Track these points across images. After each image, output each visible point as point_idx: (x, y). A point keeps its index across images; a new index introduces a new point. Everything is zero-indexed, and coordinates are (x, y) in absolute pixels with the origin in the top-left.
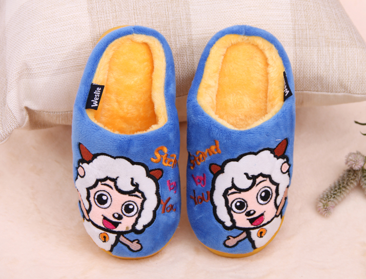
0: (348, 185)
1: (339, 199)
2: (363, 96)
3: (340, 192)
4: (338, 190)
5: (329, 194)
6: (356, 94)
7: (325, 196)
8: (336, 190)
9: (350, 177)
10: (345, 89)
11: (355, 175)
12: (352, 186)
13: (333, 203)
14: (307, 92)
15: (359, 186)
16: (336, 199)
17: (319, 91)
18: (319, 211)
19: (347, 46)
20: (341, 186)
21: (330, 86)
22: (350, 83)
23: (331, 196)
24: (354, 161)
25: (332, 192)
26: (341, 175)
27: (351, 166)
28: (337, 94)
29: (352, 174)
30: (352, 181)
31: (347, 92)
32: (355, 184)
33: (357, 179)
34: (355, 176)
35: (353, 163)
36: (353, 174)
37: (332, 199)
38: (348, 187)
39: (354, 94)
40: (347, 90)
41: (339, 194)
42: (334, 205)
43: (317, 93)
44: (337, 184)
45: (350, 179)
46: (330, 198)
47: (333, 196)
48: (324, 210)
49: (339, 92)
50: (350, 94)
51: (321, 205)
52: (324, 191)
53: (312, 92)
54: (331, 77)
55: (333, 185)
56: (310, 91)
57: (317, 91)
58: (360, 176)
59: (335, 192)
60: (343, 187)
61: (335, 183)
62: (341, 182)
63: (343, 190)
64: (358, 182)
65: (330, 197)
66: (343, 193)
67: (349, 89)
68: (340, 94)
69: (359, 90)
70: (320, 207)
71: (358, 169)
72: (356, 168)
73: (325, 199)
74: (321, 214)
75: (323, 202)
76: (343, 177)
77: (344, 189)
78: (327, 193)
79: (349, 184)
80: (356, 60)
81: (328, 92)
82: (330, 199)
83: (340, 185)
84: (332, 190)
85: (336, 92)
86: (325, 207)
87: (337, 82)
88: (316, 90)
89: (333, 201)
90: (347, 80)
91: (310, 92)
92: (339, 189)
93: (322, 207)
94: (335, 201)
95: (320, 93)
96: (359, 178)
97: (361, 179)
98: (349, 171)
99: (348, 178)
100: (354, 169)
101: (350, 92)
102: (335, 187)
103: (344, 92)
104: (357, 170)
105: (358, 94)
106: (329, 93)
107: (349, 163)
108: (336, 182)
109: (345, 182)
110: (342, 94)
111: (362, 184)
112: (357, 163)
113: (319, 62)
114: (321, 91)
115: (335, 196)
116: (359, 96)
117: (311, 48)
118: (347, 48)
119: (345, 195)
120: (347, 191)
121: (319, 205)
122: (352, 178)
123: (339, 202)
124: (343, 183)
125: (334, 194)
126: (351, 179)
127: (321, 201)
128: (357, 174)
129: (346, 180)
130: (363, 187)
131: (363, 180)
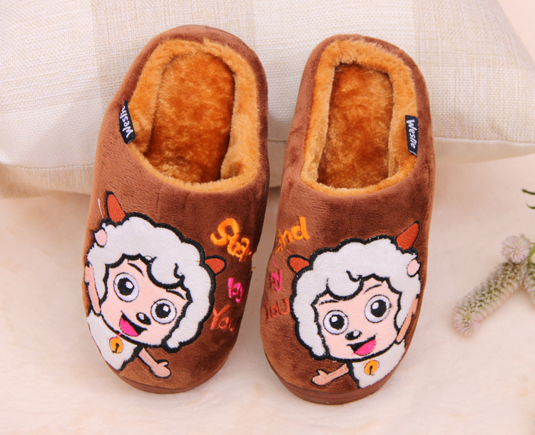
0: (503, 287)
1: (490, 309)
2: (527, 145)
3: (491, 298)
4: (486, 295)
5: (472, 300)
6: (516, 141)
7: (467, 304)
8: (484, 295)
9: (507, 274)
10: (498, 134)
11: (516, 271)
12: (509, 288)
13: (478, 315)
14: (440, 138)
15: (522, 288)
16: (484, 308)
17: (458, 138)
18: (457, 328)
19: (503, 65)
20: (492, 289)
21: (475, 129)
22: (505, 123)
23: (476, 303)
24: (513, 248)
26: (494, 271)
27: (508, 257)
28: (486, 142)
29: (510, 269)
30: (510, 281)
31: (502, 139)
32: (516, 285)
33: (518, 278)
34: (516, 273)
35: (511, 250)
36: (513, 270)
37: (477, 309)
38: (503, 290)
39: (513, 141)
40: (502, 135)
41: (488, 301)
42: (481, 318)
43: (455, 140)
44: (486, 285)
45: (507, 277)
46: (475, 307)
47: (479, 304)
48: (464, 325)
49: (490, 139)
50: (507, 142)
51: (459, 317)
52: (465, 297)
53: (448, 139)
54: (475, 114)
55: (480, 287)
56: (444, 136)
57: (455, 138)
58: (524, 273)
59: (483, 298)
60: (495, 289)
61: (482, 284)
62: (492, 281)
63: (494, 295)
64: (521, 282)
65: (473, 305)
66: (495, 299)
67: (505, 134)
68: (490, 142)
69: (520, 135)
70: (457, 321)
71: (520, 261)
72: (516, 259)
73: (465, 308)
74: (459, 332)
75: (463, 312)
76: (496, 273)
77: (497, 293)
78: (470, 298)
79: (505, 285)
80: (516, 88)
81: (473, 139)
82: (473, 309)
83: (490, 286)
84: (477, 294)
85: (485, 139)
86: (466, 321)
87: (486, 122)
88: (454, 135)
89: (478, 312)
90: (500, 120)
91: (444, 139)
92: (488, 293)
93: (460, 321)
94: (482, 311)
95: (460, 140)
96: (523, 276)
97: (525, 278)
98: (506, 265)
99: (503, 276)
100: (514, 261)
101: (506, 140)
102: (483, 290)
103: (497, 139)
104: (519, 264)
105: (520, 142)
106: (474, 141)
107: (505, 253)
108: (485, 282)
109: (499, 282)
110: (495, 141)
111: (526, 286)
112: (517, 251)
113: (457, 90)
114: (462, 138)
115: (483, 304)
116: (522, 145)
117: (445, 68)
118: (501, 69)
119: (499, 303)
120: (502, 296)
121: (456, 318)
122: (510, 275)
123: (489, 314)
124: (496, 283)
125: (481, 301)
126: (509, 278)
127: (459, 312)
128: (518, 270)
129: (500, 279)
130: (529, 290)
131: (528, 278)
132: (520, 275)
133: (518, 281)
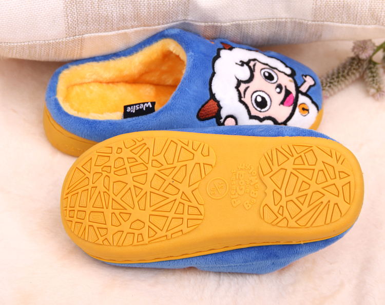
0: (348, 75)
1: (336, 90)
3: (338, 82)
4: (335, 79)
5: (324, 81)
8: (333, 79)
9: (353, 66)
11: (360, 64)
12: (353, 77)
13: (327, 93)
15: (362, 79)
16: (332, 89)
20: (340, 75)
23: (327, 84)
25: (328, 80)
26: (343, 62)
27: (357, 53)
29: (356, 63)
30: (354, 71)
32: (358, 75)
33: (360, 70)
37: (327, 88)
38: (348, 77)
41: (336, 84)
42: (328, 95)
44: (335, 71)
45: (353, 68)
46: (325, 86)
47: (329, 85)
55: (331, 72)
58: (365, 67)
59: (332, 81)
60: (342, 76)
61: (333, 70)
62: (341, 69)
63: (341, 80)
64: (362, 74)
66: (341, 83)
71: (365, 58)
72: (363, 56)
76: (345, 64)
77: (343, 79)
79: (350, 74)
82: (324, 88)
83: (339, 73)
84: (328, 77)
89: (327, 91)
92: (337, 78)
94: (330, 90)
97: (365, 70)
98: (353, 59)
99: (349, 67)
100: (360, 57)
102: (333, 75)
104: (364, 60)
107: (355, 50)
108: (336, 69)
109: (346, 71)
111: (365, 77)
115: (332, 85)
119: (343, 86)
120: (347, 82)
122: (355, 67)
123: (335, 93)
124: (343, 72)
125: (331, 83)
129: (347, 68)
130: (367, 80)
131: (368, 71)
132: (362, 69)
133: (360, 73)
